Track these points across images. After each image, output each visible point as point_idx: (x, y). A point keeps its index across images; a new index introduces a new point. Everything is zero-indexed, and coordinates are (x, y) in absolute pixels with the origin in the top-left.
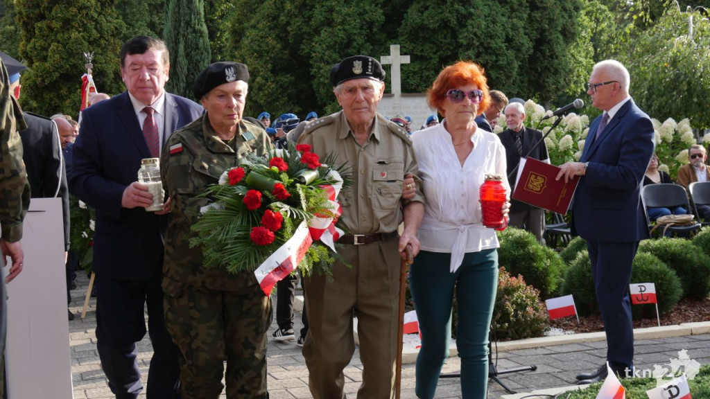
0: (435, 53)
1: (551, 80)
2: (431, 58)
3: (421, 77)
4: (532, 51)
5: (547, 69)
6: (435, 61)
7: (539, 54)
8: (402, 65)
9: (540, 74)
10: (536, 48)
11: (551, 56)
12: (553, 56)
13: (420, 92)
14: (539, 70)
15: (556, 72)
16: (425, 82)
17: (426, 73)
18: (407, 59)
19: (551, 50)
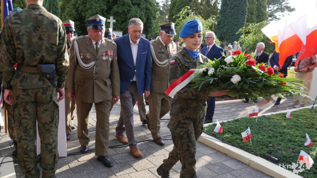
0: (120, 20)
1: (150, 29)
2: (119, 21)
3: (116, 26)
4: (146, 21)
5: (149, 26)
6: (120, 22)
7: (147, 22)
8: (113, 22)
9: (147, 28)
10: (147, 20)
11: (150, 23)
12: (151, 23)
13: (116, 30)
14: (147, 26)
15: (151, 28)
16: (117, 27)
17: (118, 25)
18: (115, 21)
19: (150, 21)
